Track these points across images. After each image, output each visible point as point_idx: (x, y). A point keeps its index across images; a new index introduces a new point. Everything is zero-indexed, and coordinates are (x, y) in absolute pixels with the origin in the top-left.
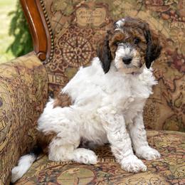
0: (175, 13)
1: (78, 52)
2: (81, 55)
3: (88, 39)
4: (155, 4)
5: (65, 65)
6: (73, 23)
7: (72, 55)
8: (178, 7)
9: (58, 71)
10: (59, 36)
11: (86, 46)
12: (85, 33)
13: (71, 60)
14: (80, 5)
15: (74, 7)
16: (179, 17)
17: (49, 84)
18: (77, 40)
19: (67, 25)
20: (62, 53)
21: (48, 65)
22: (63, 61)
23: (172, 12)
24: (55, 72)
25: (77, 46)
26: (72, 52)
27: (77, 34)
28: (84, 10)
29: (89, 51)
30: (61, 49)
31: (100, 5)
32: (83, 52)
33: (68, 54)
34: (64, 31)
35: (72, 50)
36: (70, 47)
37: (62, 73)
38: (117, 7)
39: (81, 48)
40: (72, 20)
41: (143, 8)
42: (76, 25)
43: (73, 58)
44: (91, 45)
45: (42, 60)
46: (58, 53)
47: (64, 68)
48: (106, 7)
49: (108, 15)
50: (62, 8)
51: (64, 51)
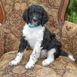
0: (53, 5)
1: (16, 20)
2: (17, 21)
3: (20, 15)
4: (45, 2)
5: (10, 25)
6: (14, 9)
7: (13, 21)
8: (54, 3)
9: (8, 28)
10: (8, 14)
11: (18, 18)
12: (18, 13)
13: (13, 23)
14: (16, 2)
15: (14, 2)
16: (54, 7)
17: (4, 33)
18: (15, 15)
19: (11, 10)
20: (9, 20)
21: (4, 25)
22: (10, 23)
23: (52, 5)
24: (6, 28)
25: (15, 18)
26: (13, 20)
27: (15, 13)
28: (18, 3)
29: (20, 20)
30: (9, 19)
31: (24, 2)
32: (17, 20)
33: (12, 21)
34: (10, 12)
35: (13, 19)
36: (12, 18)
37: (9, 28)
38: (31, 2)
39: (17, 18)
40: (13, 8)
41: (41, 3)
42: (15, 9)
43: (13, 22)
44: (21, 17)
45: (1, 23)
46: (8, 20)
47: (10, 26)
48: (26, 2)
49: (27, 6)
50: (9, 3)
51: (10, 20)
